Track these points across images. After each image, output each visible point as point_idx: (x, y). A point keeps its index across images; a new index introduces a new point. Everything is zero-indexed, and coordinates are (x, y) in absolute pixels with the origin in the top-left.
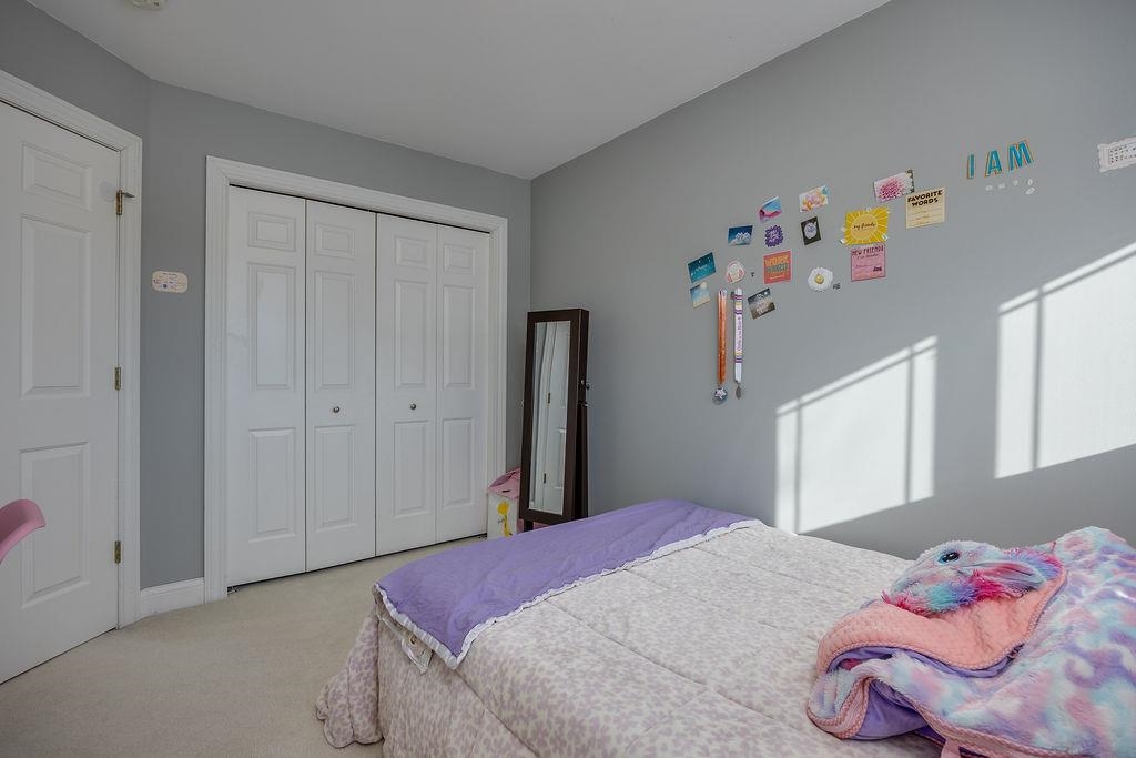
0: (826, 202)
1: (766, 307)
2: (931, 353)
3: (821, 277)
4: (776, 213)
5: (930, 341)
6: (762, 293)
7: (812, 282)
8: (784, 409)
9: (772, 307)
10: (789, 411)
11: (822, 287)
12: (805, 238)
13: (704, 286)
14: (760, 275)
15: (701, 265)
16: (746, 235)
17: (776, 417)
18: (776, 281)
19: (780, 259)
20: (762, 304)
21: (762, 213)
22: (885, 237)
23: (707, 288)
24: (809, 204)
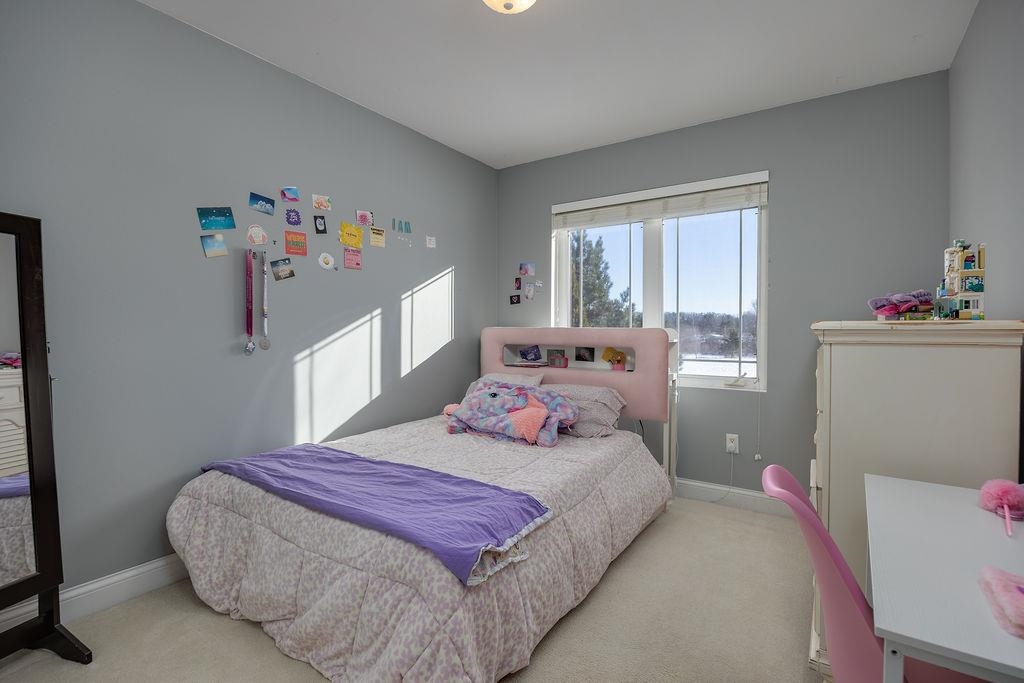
0: (329, 209)
1: (287, 272)
2: (379, 317)
3: (327, 260)
4: (295, 200)
5: (379, 311)
6: (284, 260)
7: (321, 261)
8: (299, 357)
9: (292, 274)
10: (305, 358)
11: (326, 266)
12: (317, 229)
13: (219, 237)
14: (281, 245)
15: (215, 215)
16: (268, 206)
17: (293, 364)
18: (297, 253)
19: (299, 237)
20: (284, 270)
21: (283, 194)
22: (361, 246)
23: (224, 241)
24: (320, 205)
